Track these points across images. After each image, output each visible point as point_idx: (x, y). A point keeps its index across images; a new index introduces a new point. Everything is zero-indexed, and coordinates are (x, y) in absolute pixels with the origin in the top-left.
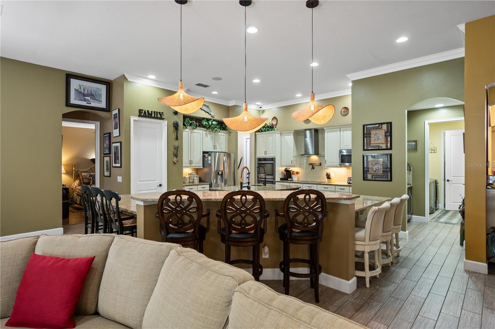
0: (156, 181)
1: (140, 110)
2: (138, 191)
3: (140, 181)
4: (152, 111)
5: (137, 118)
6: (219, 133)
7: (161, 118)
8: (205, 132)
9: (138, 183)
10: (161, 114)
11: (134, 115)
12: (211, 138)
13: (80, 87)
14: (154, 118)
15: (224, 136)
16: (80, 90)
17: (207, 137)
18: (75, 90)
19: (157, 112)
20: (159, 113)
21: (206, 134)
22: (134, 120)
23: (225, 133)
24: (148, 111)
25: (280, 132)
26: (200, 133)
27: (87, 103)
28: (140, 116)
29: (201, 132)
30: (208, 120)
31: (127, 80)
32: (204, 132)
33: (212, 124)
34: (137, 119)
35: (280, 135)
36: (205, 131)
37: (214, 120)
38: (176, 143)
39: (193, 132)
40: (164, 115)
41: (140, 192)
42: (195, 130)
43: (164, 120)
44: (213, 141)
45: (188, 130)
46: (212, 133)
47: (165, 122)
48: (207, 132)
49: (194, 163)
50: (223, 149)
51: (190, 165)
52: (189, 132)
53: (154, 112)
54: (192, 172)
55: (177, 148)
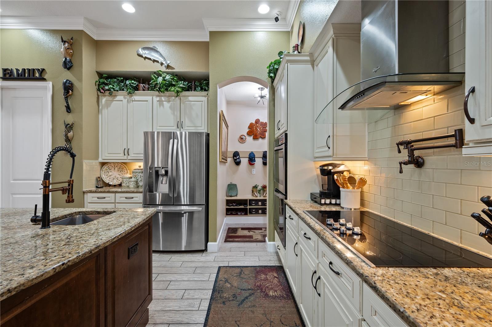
1: (4, 70)
2: (12, 194)
3: (14, 180)
4: (24, 70)
6: (190, 98)
7: (42, 79)
8: (158, 99)
9: (12, 181)
10: (42, 71)
12: (170, 107)
14: (29, 79)
15: (203, 101)
17: (162, 107)
19: (34, 70)
20: (38, 70)
21: (160, 102)
24: (17, 70)
25: (308, 58)
26: (147, 101)
28: (4, 78)
29: (149, 98)
30: (158, 74)
32: (156, 99)
33: (164, 80)
35: (310, 66)
36: (157, 96)
37: (168, 73)
38: (70, 118)
39: (132, 101)
40: (47, 73)
41: (14, 196)
42: (135, 97)
43: (47, 81)
44: (175, 113)
45: (121, 97)
46: (173, 98)
47: (49, 85)
48: (163, 99)
49: (134, 154)
50: (201, 127)
51: (125, 157)
52: (125, 101)
53: (29, 70)
54: (138, 168)
55: (69, 127)
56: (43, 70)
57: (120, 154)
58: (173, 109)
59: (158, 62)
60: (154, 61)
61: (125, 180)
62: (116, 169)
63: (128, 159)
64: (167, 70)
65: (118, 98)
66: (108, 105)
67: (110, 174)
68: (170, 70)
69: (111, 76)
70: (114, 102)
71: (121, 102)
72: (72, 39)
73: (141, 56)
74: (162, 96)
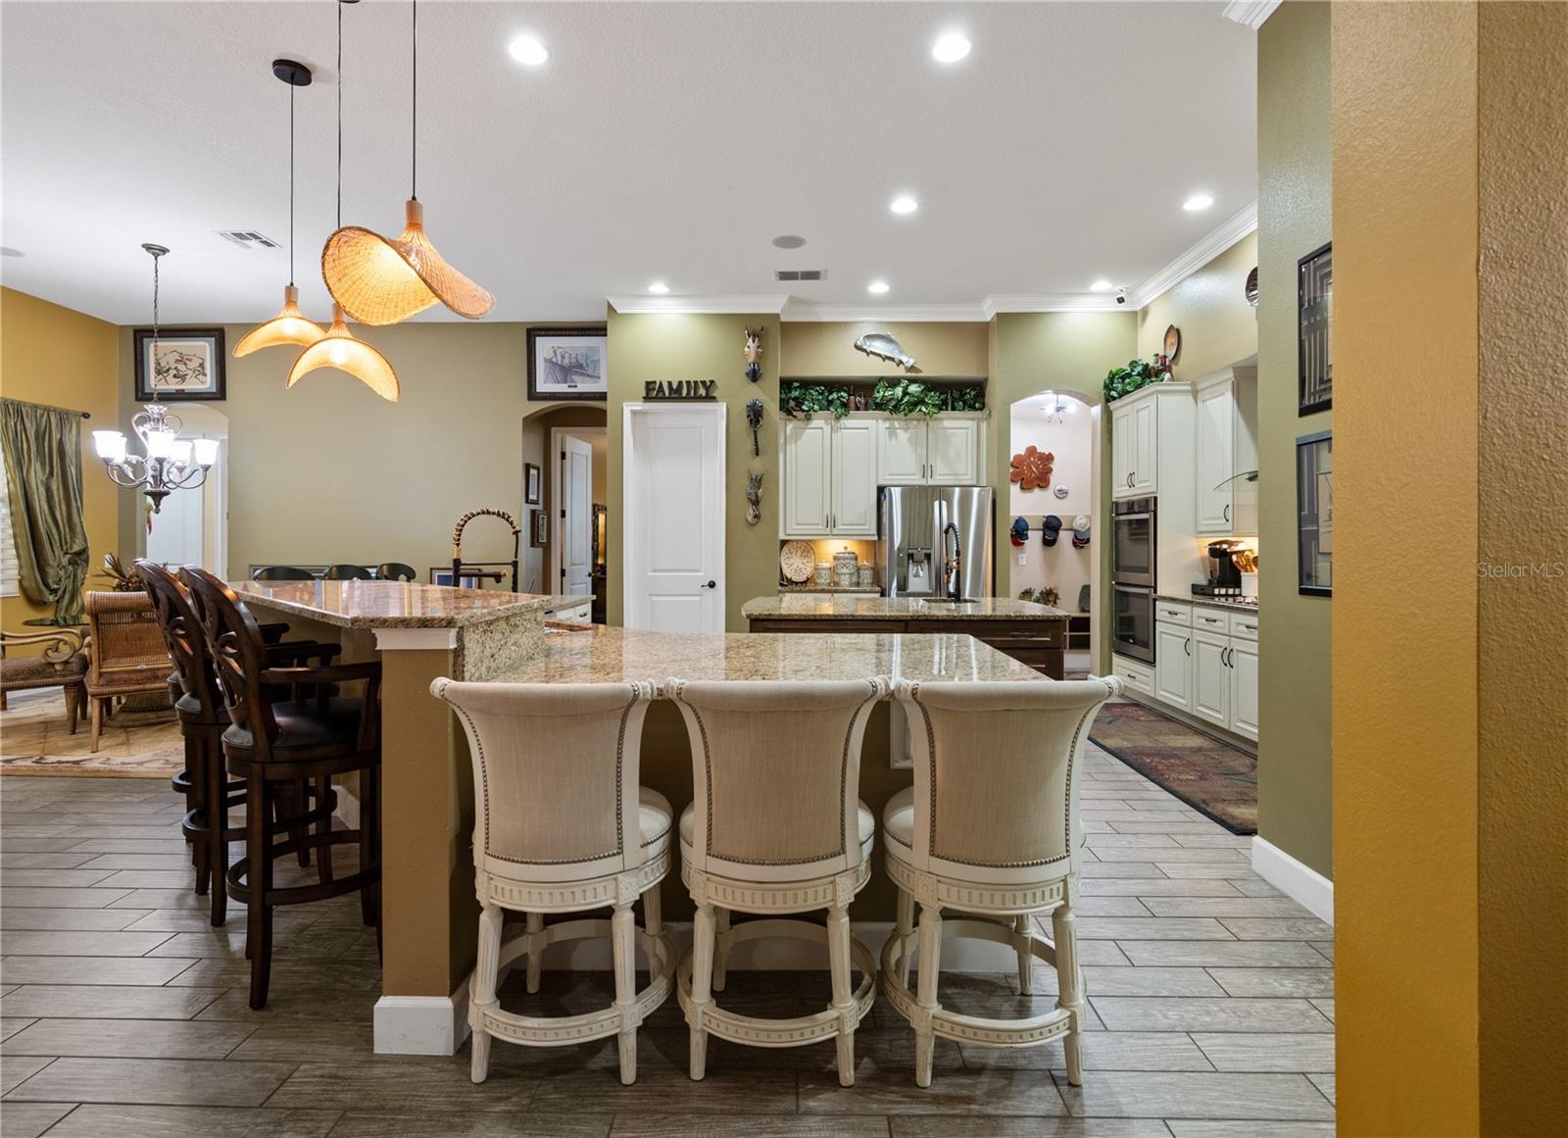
0: (697, 571)
1: (648, 384)
2: (651, 595)
3: (655, 571)
4: (680, 383)
5: (640, 406)
6: (947, 423)
7: (709, 398)
8: (887, 424)
9: (650, 574)
10: (709, 386)
11: (632, 399)
12: (910, 440)
13: (555, 352)
14: (688, 399)
15: (968, 428)
16: (554, 360)
17: (894, 439)
18: (546, 360)
19: (696, 382)
20: (704, 383)
21: (892, 431)
22: (634, 413)
23: (973, 419)
24: (670, 383)
25: (1189, 388)
26: (867, 429)
27: (569, 386)
28: (647, 398)
29: (870, 423)
30: (893, 382)
31: (615, 311)
32: (884, 425)
33: (905, 393)
34: (640, 408)
35: (1190, 398)
36: (886, 419)
37: (912, 381)
38: (757, 466)
39: (841, 428)
40: (717, 387)
41: (655, 598)
42: (845, 422)
43: (717, 402)
44: (919, 450)
45: (820, 422)
46: (915, 422)
47: (721, 408)
48: (896, 424)
49: (844, 525)
50: (966, 475)
51: (828, 531)
52: (827, 429)
53: (688, 383)
54: (843, 551)
55: (757, 482)
56: (712, 382)
57: (818, 524)
58: (914, 442)
59: (892, 359)
60: (886, 358)
61: (824, 572)
62: (799, 552)
63: (834, 533)
64: (909, 374)
65: (815, 423)
66: (797, 437)
67: (792, 561)
68: (913, 374)
69: (807, 384)
70: (808, 431)
71: (820, 431)
72: (762, 330)
73: (865, 350)
74: (894, 419)
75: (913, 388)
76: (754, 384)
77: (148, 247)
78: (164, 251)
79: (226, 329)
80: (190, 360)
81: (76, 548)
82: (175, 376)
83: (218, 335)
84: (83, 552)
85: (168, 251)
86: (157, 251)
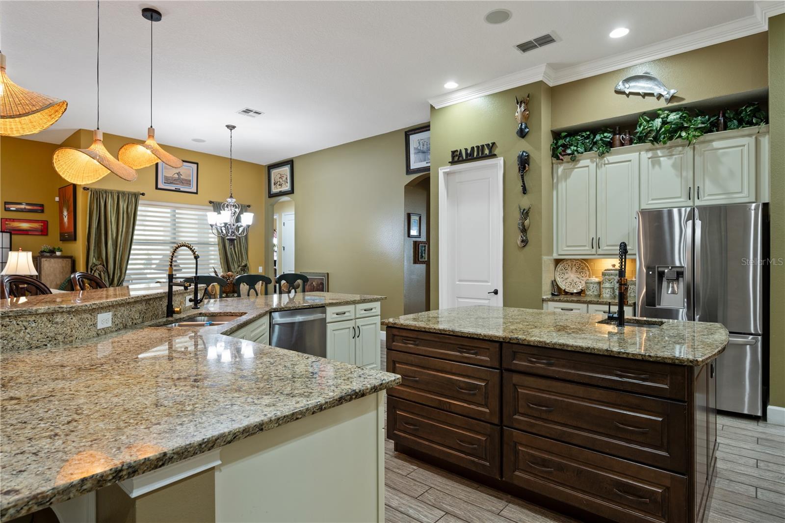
0: (487, 282)
1: (453, 152)
2: (458, 298)
3: (460, 281)
4: (473, 148)
5: (448, 168)
6: (716, 144)
7: (492, 156)
8: (650, 154)
9: (457, 283)
10: (492, 146)
11: (443, 165)
12: (674, 166)
13: (419, 143)
14: (479, 158)
15: (744, 146)
17: (657, 167)
18: (415, 148)
19: (482, 146)
20: (488, 145)
21: (654, 159)
22: (447, 174)
23: (750, 135)
24: (466, 150)
26: (630, 161)
27: (427, 163)
28: (453, 163)
29: (634, 156)
30: (653, 115)
31: (434, 108)
32: (645, 156)
33: (664, 123)
34: (448, 170)
36: (648, 150)
37: (672, 110)
38: (525, 202)
39: (604, 165)
40: (497, 147)
41: (460, 300)
42: (608, 158)
43: (497, 157)
44: (684, 174)
45: (587, 163)
46: (680, 148)
47: (500, 161)
48: (659, 153)
49: (607, 246)
50: (741, 192)
51: (594, 252)
52: (593, 166)
53: (478, 147)
54: (611, 268)
55: (525, 214)
56: (493, 144)
57: (585, 246)
58: (679, 167)
59: (652, 95)
60: (645, 95)
61: (592, 285)
62: (574, 269)
63: (598, 253)
64: (670, 105)
65: (582, 163)
66: (566, 176)
67: (566, 276)
68: (675, 104)
69: (573, 132)
70: (576, 170)
71: (586, 168)
72: (528, 97)
73: (623, 93)
74: (657, 149)
75: (673, 117)
76: (523, 140)
77: (228, 126)
78: (234, 127)
79: (294, 160)
80: (283, 177)
81: (243, 264)
82: (279, 185)
83: (290, 162)
84: (246, 266)
85: (236, 127)
86: (231, 127)
